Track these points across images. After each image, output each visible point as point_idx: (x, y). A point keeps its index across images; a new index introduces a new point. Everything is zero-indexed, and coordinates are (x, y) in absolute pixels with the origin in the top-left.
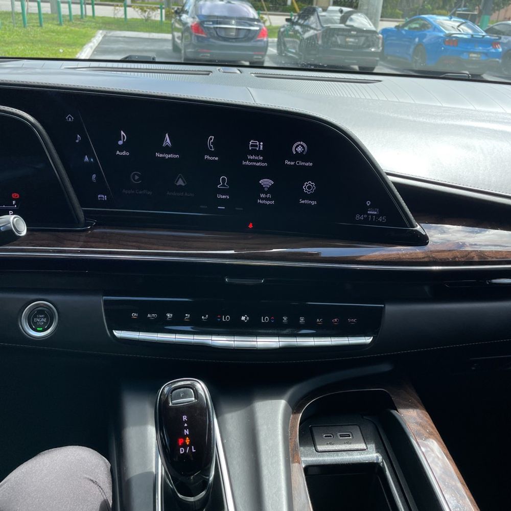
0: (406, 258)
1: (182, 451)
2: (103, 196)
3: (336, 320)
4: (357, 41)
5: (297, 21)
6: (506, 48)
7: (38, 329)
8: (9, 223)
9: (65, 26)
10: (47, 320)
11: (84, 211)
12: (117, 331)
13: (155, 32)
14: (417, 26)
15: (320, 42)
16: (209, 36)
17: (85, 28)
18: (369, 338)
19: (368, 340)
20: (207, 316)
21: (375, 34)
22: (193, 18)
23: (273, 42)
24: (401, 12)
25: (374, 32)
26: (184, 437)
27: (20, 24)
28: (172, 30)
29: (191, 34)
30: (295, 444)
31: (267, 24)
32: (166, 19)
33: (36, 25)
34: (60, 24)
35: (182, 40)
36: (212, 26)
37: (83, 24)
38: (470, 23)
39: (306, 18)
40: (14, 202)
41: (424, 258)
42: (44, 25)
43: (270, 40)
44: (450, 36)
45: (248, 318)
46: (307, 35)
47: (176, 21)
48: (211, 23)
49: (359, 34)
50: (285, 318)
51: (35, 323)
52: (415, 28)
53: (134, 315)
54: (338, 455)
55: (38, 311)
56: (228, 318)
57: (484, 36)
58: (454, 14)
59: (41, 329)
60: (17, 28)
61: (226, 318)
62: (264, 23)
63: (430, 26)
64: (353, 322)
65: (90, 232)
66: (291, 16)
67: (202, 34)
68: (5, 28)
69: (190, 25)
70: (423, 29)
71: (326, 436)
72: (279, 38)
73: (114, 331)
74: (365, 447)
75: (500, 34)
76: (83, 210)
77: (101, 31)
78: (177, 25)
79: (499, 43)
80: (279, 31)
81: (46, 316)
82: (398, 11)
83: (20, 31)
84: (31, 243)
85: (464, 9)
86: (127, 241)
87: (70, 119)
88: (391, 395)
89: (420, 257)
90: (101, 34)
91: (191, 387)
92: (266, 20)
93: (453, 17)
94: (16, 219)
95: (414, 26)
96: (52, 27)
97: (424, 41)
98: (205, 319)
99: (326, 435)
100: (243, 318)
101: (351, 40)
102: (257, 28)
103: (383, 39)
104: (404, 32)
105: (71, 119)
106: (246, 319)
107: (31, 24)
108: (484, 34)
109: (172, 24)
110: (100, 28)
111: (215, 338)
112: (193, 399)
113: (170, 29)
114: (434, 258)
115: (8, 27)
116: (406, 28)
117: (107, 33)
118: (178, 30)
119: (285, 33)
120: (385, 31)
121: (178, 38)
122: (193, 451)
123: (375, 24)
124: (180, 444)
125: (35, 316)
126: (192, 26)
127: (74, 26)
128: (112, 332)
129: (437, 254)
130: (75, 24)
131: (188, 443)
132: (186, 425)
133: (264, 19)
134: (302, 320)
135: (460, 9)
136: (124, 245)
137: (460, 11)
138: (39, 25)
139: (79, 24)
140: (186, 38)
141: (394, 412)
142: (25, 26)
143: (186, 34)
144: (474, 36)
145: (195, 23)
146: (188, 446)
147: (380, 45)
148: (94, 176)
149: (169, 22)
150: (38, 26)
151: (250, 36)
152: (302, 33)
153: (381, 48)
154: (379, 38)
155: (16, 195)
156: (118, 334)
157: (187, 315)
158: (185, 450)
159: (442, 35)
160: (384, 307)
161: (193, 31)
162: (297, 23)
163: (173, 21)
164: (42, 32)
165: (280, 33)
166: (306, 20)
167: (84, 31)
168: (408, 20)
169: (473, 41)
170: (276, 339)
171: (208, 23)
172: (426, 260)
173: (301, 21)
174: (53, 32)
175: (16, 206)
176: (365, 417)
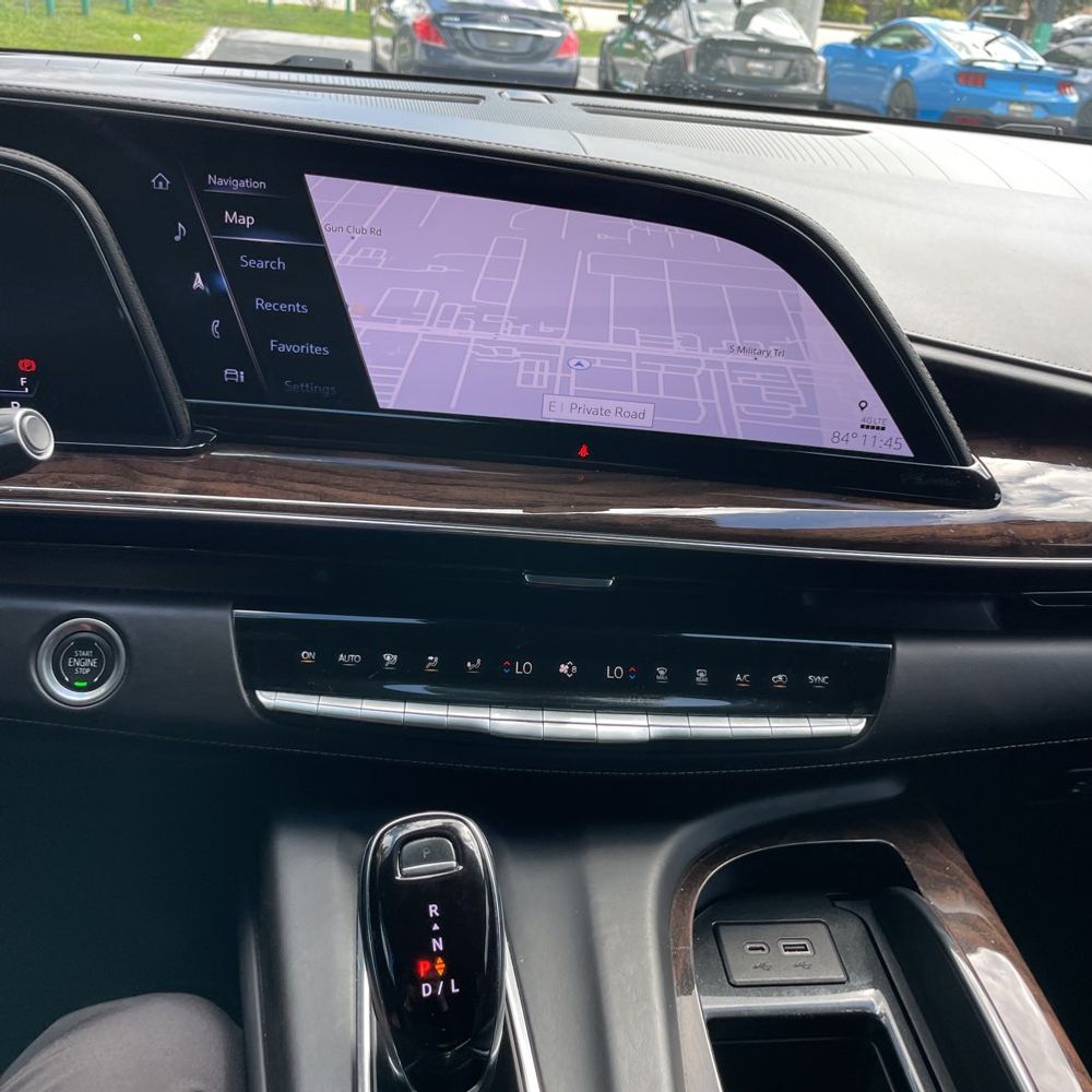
0: (948, 537)
1: (427, 991)
2: (237, 373)
3: (780, 677)
4: (770, 68)
5: (642, 22)
6: (1086, 95)
7: (77, 684)
8: (12, 428)
9: (137, 17)
10: (99, 663)
11: (190, 406)
12: (264, 693)
13: (335, 35)
14: (897, 40)
15: (692, 69)
16: (453, 47)
17: (180, 21)
18: (857, 720)
19: (854, 726)
20: (479, 661)
21: (807, 56)
22: (419, 6)
23: (588, 66)
24: (863, 11)
25: (808, 51)
26: (432, 956)
27: (40, 8)
28: (373, 30)
29: (413, 42)
30: (685, 970)
31: (578, 26)
32: (357, 9)
33: (73, 10)
34: (126, 12)
35: (392, 52)
36: (459, 26)
37: (176, 14)
38: (1010, 39)
39: (662, 14)
40: (23, 381)
41: (990, 537)
42: (92, 12)
43: (584, 60)
44: (969, 64)
45: (574, 668)
46: (663, 53)
47: (380, 11)
48: (457, 19)
49: (774, 54)
50: (662, 671)
51: (70, 671)
52: (896, 46)
53: (307, 656)
54: (780, 995)
55: (77, 640)
56: (527, 666)
57: (1040, 67)
58: (977, 18)
59: (85, 684)
60: (33, 18)
61: (524, 668)
62: (571, 23)
63: (925, 41)
64: (821, 684)
65: (202, 457)
66: (630, 9)
67: (437, 40)
68: (7, 16)
69: (409, 22)
70: (912, 48)
71: (751, 949)
72: (603, 56)
73: (258, 692)
74: (842, 977)
75: (1074, 64)
76: (187, 403)
77: (215, 30)
78: (383, 22)
79: (1072, 84)
80: (604, 42)
81: (96, 654)
82: (856, 8)
83: (38, 23)
84: (62, 479)
85: (997, 8)
86: (292, 481)
87: (161, 183)
88: (903, 856)
89: (980, 533)
90: (217, 35)
91: (448, 833)
92: (574, 18)
93: (976, 23)
94: (29, 417)
95: (891, 40)
96: (109, 17)
97: (915, 73)
98: (474, 669)
99: (753, 946)
100: (564, 668)
101: (759, 65)
102: (557, 34)
103: (827, 67)
104: (870, 54)
105: (164, 185)
106: (570, 671)
107: (62, 9)
108: (1042, 62)
109: (372, 19)
110: (214, 24)
111: (497, 714)
112: (454, 863)
113: (367, 30)
114: (1013, 537)
115: (14, 13)
116: (876, 46)
117: (228, 33)
118: (384, 31)
119: (617, 45)
120: (829, 50)
121: (386, 48)
122: (454, 990)
123: (810, 33)
124: (422, 975)
125: (70, 654)
126: (415, 25)
127: (157, 17)
128: (255, 695)
129: (1019, 527)
130: (158, 13)
131: (441, 973)
132: (436, 927)
133: (571, 15)
134: (702, 675)
135: (988, 9)
136: (286, 490)
137: (987, 12)
138: (79, 10)
139: (169, 12)
140: (403, 48)
141: (913, 895)
142: (49, 14)
143: (403, 41)
144: (1021, 67)
145: (423, 18)
146: (442, 978)
147: (820, 79)
148: (215, 324)
149: (365, 15)
150: (78, 14)
151: (541, 48)
152: (652, 48)
153: (821, 87)
154: (816, 65)
155: (26, 364)
156: (268, 699)
157: (431, 658)
158: (435, 988)
159: (950, 62)
160: (894, 647)
161: (417, 36)
162: (641, 26)
163: (373, 12)
164: (88, 28)
165: (605, 46)
166: (661, 18)
167: (179, 27)
168: (880, 27)
169: (1018, 76)
170: (641, 720)
171: (451, 19)
172: (996, 541)
173: (651, 22)
174: (111, 27)
175: (27, 390)
176: (838, 904)
